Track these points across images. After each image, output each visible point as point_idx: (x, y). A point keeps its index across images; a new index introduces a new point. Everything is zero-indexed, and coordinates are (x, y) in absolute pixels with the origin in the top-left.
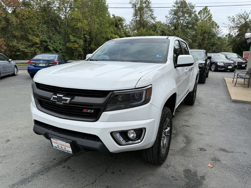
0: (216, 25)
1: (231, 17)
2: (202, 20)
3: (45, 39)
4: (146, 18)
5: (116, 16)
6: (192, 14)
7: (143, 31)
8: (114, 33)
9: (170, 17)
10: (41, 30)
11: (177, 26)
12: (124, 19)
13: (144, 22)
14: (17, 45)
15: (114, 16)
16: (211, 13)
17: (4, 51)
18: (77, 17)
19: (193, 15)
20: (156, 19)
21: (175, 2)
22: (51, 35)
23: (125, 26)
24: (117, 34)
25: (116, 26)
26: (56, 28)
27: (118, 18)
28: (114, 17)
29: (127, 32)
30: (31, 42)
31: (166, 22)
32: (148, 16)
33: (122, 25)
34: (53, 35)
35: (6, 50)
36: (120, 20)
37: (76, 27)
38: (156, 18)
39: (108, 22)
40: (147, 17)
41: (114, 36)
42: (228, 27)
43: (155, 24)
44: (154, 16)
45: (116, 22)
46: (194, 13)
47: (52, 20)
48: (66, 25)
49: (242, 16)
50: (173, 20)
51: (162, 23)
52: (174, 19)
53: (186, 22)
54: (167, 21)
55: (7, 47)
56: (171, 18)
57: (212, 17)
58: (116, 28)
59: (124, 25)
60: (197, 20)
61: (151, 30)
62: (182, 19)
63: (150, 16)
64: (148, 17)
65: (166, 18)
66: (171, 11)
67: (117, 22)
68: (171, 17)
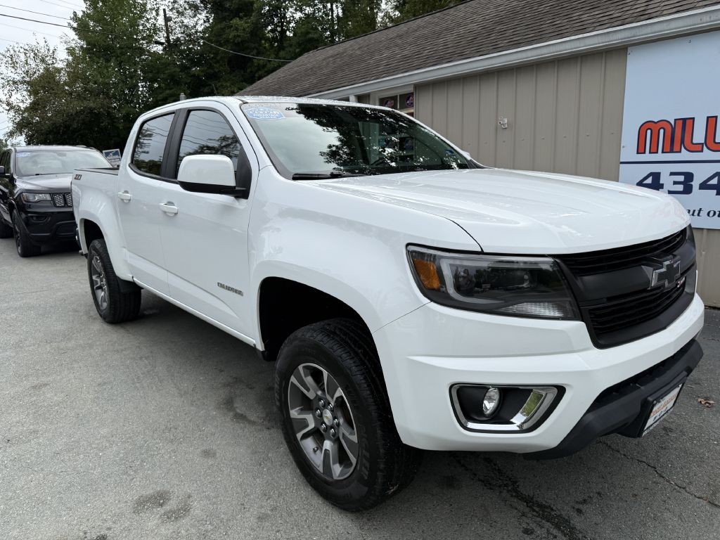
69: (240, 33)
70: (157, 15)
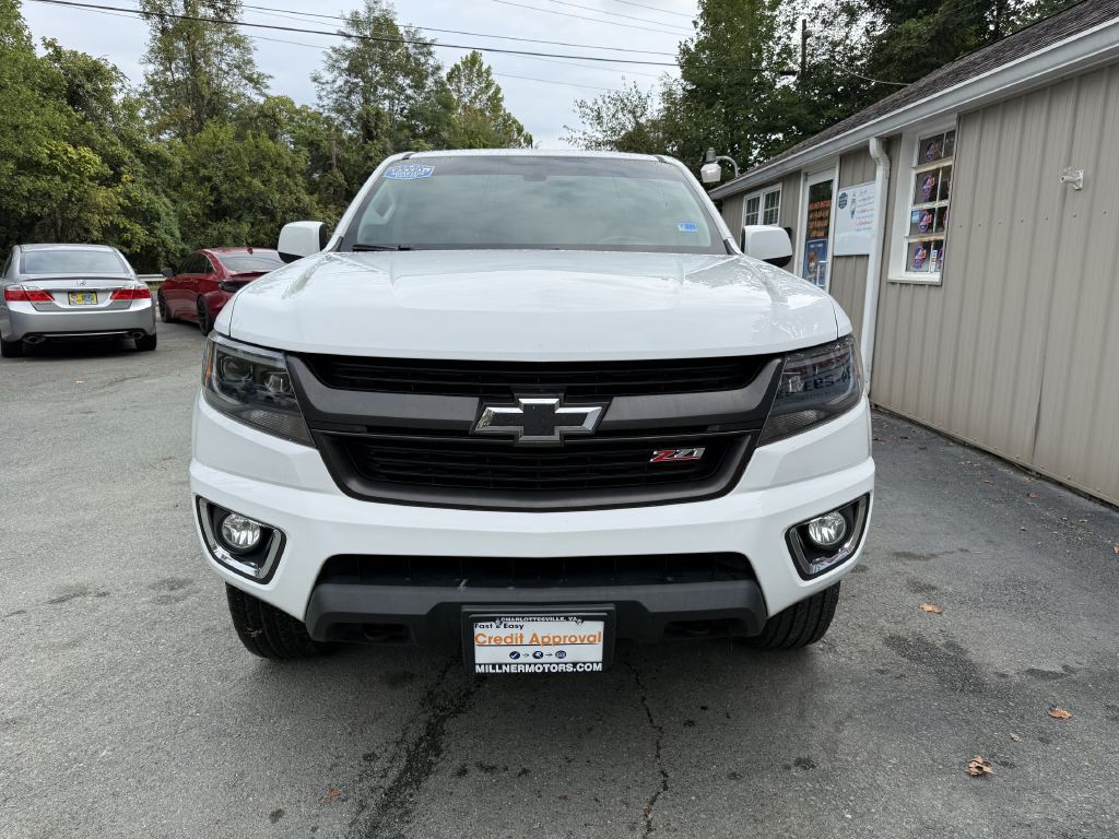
0: (520, 130)
1: (590, 104)
2: (465, 107)
4: (218, 76)
5: (66, 47)
6: (427, 77)
8: (65, 139)
9: (334, 81)
11: (376, 123)
12: (115, 69)
15: (58, 51)
16: (496, 83)
19: (430, 82)
20: (267, 87)
21: (348, 16)
23: (125, 106)
25: (74, 98)
27: (80, 64)
28: (58, 54)
31: (317, 101)
32: (224, 67)
33: (104, 97)
36: (95, 71)
38: (269, 82)
39: (26, 78)
40: (221, 69)
41: (70, 149)
42: (581, 142)
43: (267, 107)
44: (255, 70)
45: (71, 83)
46: (433, 74)
49: (626, 101)
50: (347, 98)
51: (298, 106)
52: (351, 92)
53: (404, 108)
54: (320, 98)
56: (336, 86)
57: (502, 99)
58: (75, 110)
59: (118, 99)
60: (448, 106)
62: (386, 97)
63: (238, 67)
64: (227, 73)
65: (316, 84)
66: (334, 56)
67: (77, 81)
68: (340, 82)
69: (914, 43)
70: (793, 29)
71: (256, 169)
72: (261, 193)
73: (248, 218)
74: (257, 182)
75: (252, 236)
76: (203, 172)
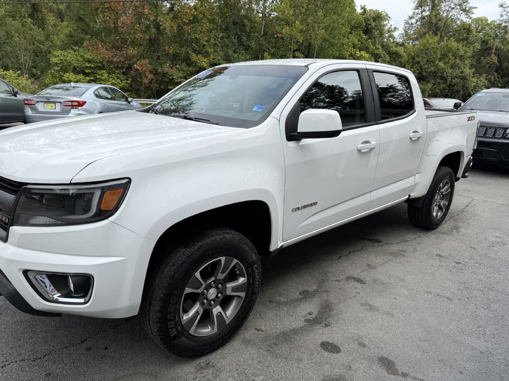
3: (219, 60)
4: (448, 11)
5: (368, 8)
7: (430, 41)
10: (214, 42)
12: (387, 15)
13: (440, 20)
14: (171, 71)
15: (365, 11)
17: (148, 82)
18: (282, 14)
20: (473, 13)
22: (230, 52)
23: (389, 31)
24: (367, 50)
25: (367, 31)
26: (241, 39)
27: (373, 15)
29: (392, 45)
30: (193, 67)
31: (499, 18)
32: (452, 6)
33: (380, 28)
34: (235, 52)
35: (152, 79)
36: (378, 17)
37: (280, 35)
38: (474, 11)
39: (349, 23)
40: (450, 7)
41: (357, 52)
43: (470, 25)
44: (468, 5)
45: (366, 23)
47: (235, 24)
48: (262, 32)
51: (489, 22)
54: (502, 16)
55: (154, 74)
58: (366, 35)
59: (387, 28)
61: (452, 39)
63: (460, 5)
64: (453, 9)
65: (501, 8)
67: (369, 23)
71: (444, 56)
72: (442, 69)
73: (433, 81)
74: (441, 64)
75: (432, 91)
76: (417, 59)
